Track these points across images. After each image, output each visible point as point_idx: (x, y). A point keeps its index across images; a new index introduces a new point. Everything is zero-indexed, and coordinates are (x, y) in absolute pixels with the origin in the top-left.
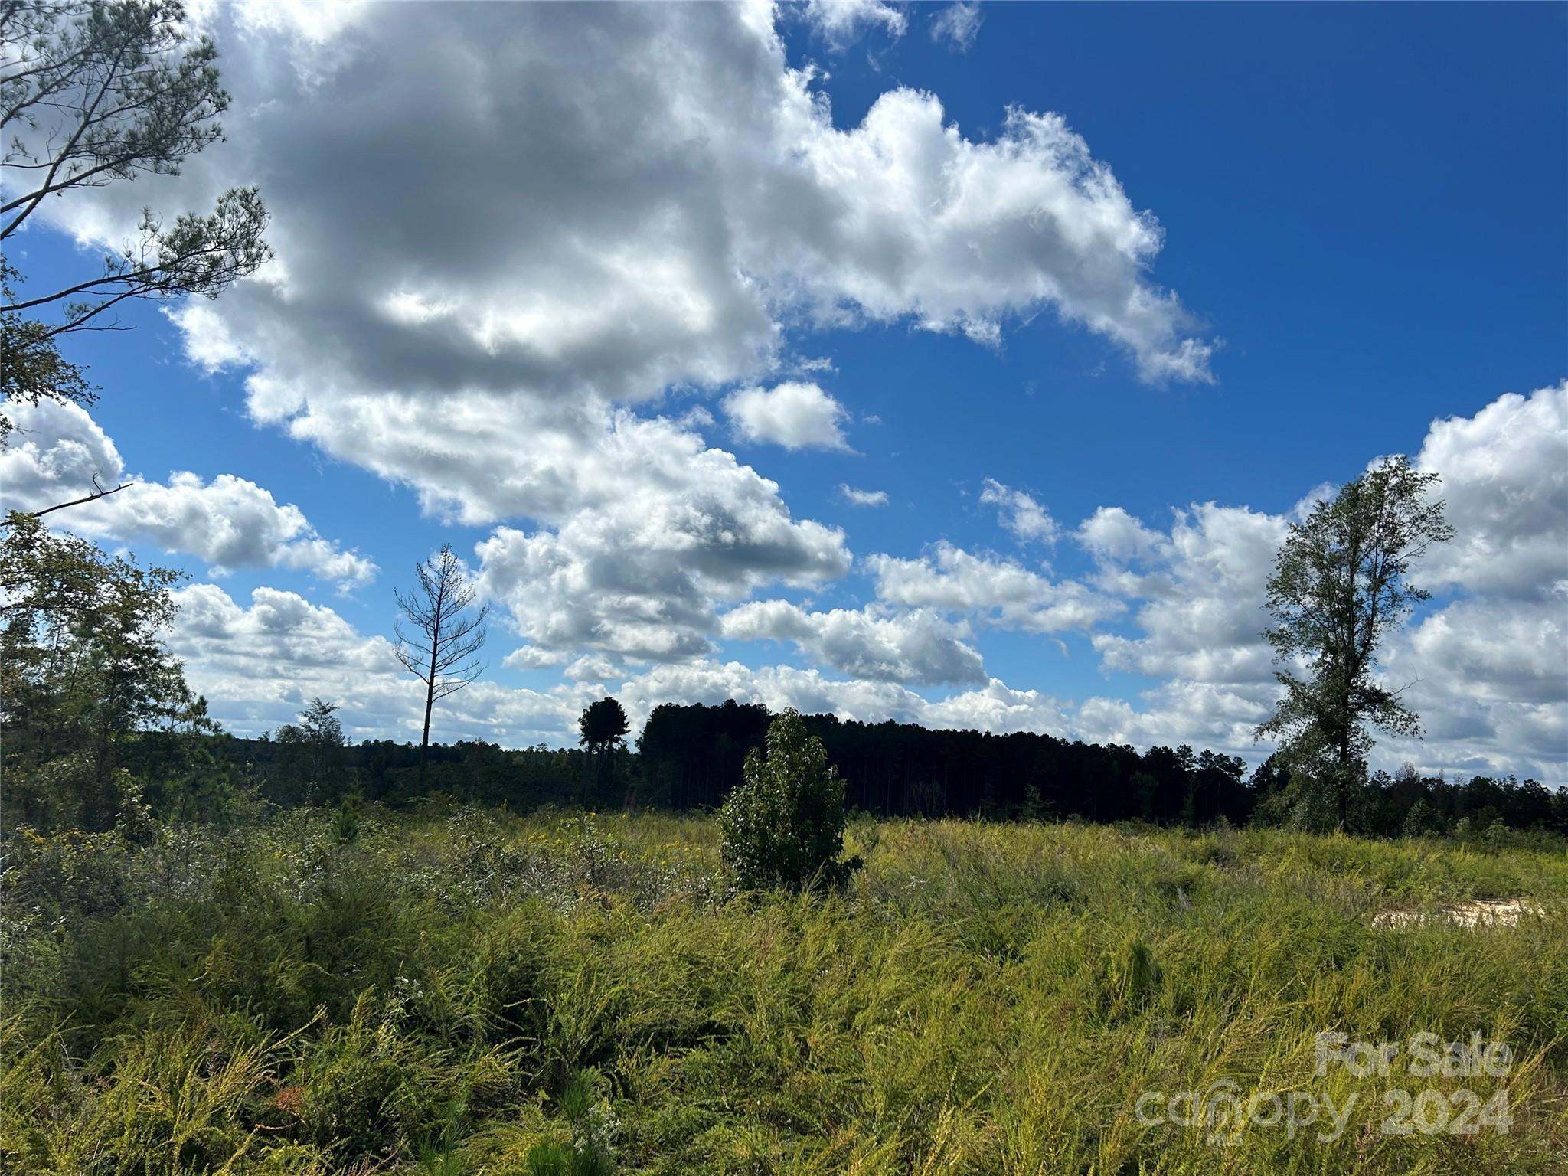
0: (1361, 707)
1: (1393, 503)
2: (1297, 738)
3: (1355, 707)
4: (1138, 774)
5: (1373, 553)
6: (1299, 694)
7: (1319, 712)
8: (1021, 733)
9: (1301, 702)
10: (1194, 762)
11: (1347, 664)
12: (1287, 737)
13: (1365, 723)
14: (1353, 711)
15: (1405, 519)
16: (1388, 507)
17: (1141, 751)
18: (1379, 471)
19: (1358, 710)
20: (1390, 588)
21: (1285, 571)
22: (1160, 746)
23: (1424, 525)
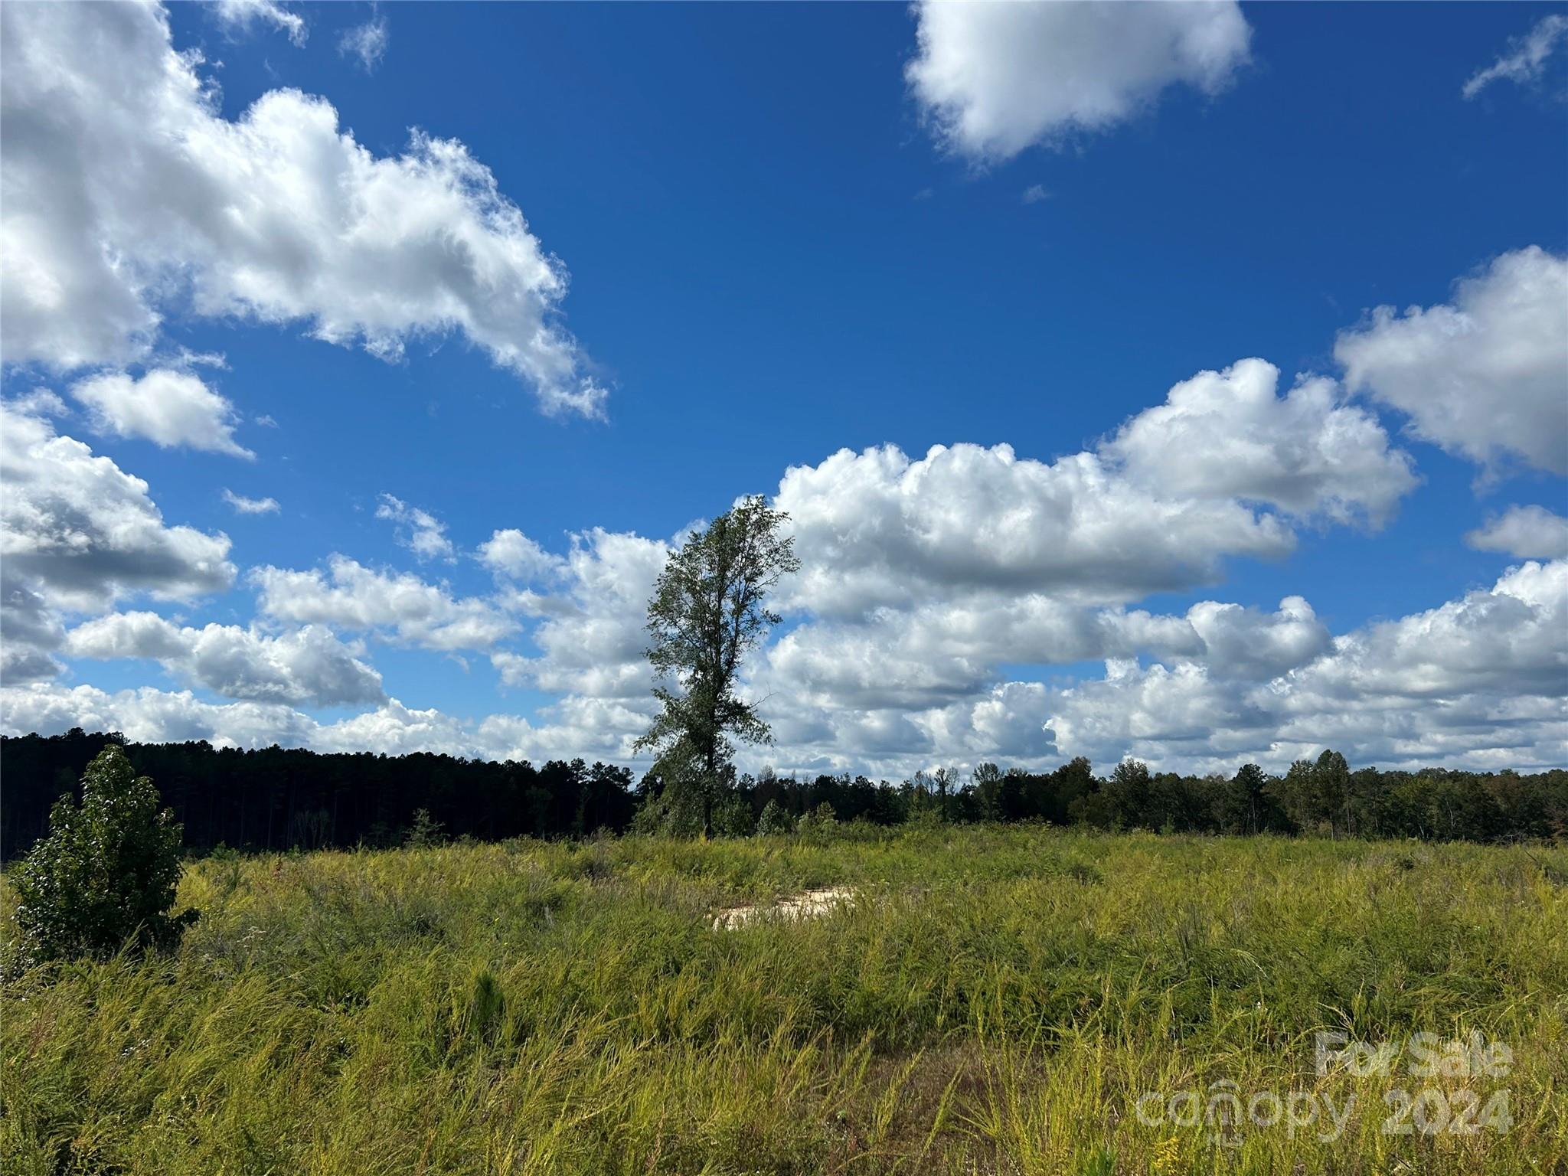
0: (725, 719)
1: (753, 537)
2: (670, 750)
3: (720, 719)
4: (534, 788)
5: (737, 581)
6: (674, 709)
7: (690, 726)
8: (418, 754)
9: (676, 716)
10: (587, 774)
11: (714, 681)
12: (662, 749)
13: (727, 735)
14: (718, 723)
15: (763, 551)
16: (749, 540)
17: (538, 766)
18: (743, 508)
19: (722, 722)
20: (751, 612)
21: (663, 593)
22: (555, 760)
23: (777, 557)
